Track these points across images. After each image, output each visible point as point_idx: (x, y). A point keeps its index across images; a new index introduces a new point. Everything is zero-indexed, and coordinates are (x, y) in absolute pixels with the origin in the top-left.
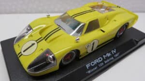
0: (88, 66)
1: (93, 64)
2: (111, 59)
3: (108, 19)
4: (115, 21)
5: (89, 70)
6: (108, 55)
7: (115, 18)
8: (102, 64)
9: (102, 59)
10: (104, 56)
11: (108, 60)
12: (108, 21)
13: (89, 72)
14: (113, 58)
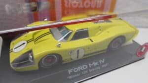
0: (70, 71)
1: (76, 70)
2: (97, 68)
3: (100, 30)
4: (108, 32)
5: (70, 75)
6: (95, 64)
7: (108, 30)
8: (86, 72)
9: (87, 67)
10: (90, 64)
11: (94, 70)
12: (100, 32)
13: (70, 77)
14: (99, 68)
